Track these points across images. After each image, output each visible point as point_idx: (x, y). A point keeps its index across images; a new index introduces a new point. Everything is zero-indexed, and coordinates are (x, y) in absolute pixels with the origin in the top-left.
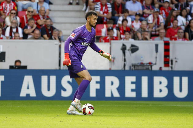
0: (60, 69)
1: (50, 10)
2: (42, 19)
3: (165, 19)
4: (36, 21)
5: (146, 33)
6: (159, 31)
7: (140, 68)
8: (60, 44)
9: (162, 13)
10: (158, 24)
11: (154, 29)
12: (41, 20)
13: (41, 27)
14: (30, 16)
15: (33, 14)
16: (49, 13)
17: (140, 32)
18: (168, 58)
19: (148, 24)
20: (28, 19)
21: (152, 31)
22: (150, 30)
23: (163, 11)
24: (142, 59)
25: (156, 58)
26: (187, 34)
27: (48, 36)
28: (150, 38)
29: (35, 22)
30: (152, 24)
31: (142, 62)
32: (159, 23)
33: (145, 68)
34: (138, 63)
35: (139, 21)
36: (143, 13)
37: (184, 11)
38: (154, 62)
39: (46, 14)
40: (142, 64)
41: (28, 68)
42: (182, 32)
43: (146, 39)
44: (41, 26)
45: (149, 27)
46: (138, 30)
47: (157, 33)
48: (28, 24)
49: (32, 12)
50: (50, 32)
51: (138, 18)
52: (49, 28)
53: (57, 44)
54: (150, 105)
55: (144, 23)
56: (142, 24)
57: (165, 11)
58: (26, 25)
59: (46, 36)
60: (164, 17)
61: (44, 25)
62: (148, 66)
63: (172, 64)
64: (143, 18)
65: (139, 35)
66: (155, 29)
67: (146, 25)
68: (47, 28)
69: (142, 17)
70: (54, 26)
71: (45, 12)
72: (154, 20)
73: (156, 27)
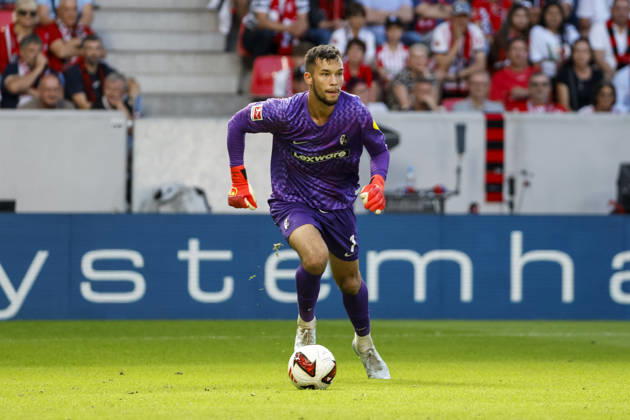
0: (129, 211)
1: (95, 8)
2: (67, 38)
3: (491, 39)
4: (46, 47)
5: (425, 86)
6: (467, 78)
7: (405, 205)
8: (130, 123)
9: (479, 18)
10: (466, 55)
11: (452, 74)
12: (65, 43)
13: (66, 67)
14: (25, 27)
15: (37, 19)
16: (91, 19)
17: (403, 82)
18: (497, 171)
19: (431, 54)
20: (20, 38)
21: (447, 80)
22: (440, 74)
23: (483, 12)
24: (410, 175)
25: (459, 171)
26: (564, 91)
27: (89, 98)
28: (440, 103)
29: (41, 50)
30: (445, 54)
31: (410, 184)
32: (471, 53)
33: (420, 206)
34: (398, 191)
35: (400, 46)
36: (417, 16)
37: (554, 10)
38: (450, 186)
39: (82, 23)
40: (411, 194)
41: (20, 208)
42: (544, 84)
43: (425, 107)
44: (63, 60)
45: (437, 66)
46: (397, 77)
47: (463, 85)
48: (19, 57)
49: (33, 14)
50: (96, 84)
51: (397, 33)
52: (92, 70)
53: (120, 126)
54: (438, 334)
55: (419, 51)
56: (411, 55)
57: (488, 9)
58: (12, 58)
59: (81, 97)
60: (487, 30)
61: (74, 60)
62: (431, 200)
63: (512, 192)
64: (415, 36)
65: (402, 92)
66: (457, 72)
67: (423, 60)
68: (85, 71)
69: (411, 29)
70: (111, 61)
71: (80, 16)
72: (452, 42)
73: (461, 64)
